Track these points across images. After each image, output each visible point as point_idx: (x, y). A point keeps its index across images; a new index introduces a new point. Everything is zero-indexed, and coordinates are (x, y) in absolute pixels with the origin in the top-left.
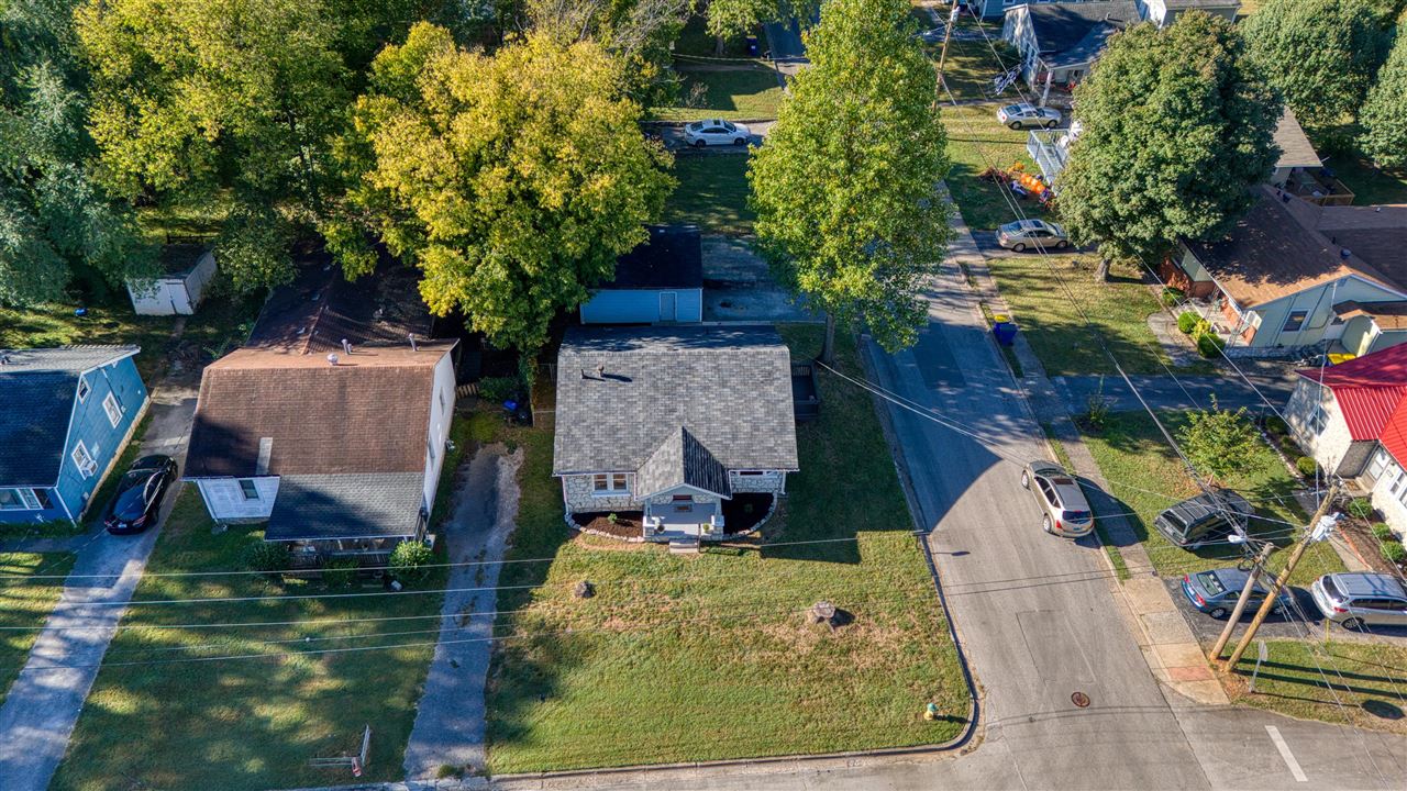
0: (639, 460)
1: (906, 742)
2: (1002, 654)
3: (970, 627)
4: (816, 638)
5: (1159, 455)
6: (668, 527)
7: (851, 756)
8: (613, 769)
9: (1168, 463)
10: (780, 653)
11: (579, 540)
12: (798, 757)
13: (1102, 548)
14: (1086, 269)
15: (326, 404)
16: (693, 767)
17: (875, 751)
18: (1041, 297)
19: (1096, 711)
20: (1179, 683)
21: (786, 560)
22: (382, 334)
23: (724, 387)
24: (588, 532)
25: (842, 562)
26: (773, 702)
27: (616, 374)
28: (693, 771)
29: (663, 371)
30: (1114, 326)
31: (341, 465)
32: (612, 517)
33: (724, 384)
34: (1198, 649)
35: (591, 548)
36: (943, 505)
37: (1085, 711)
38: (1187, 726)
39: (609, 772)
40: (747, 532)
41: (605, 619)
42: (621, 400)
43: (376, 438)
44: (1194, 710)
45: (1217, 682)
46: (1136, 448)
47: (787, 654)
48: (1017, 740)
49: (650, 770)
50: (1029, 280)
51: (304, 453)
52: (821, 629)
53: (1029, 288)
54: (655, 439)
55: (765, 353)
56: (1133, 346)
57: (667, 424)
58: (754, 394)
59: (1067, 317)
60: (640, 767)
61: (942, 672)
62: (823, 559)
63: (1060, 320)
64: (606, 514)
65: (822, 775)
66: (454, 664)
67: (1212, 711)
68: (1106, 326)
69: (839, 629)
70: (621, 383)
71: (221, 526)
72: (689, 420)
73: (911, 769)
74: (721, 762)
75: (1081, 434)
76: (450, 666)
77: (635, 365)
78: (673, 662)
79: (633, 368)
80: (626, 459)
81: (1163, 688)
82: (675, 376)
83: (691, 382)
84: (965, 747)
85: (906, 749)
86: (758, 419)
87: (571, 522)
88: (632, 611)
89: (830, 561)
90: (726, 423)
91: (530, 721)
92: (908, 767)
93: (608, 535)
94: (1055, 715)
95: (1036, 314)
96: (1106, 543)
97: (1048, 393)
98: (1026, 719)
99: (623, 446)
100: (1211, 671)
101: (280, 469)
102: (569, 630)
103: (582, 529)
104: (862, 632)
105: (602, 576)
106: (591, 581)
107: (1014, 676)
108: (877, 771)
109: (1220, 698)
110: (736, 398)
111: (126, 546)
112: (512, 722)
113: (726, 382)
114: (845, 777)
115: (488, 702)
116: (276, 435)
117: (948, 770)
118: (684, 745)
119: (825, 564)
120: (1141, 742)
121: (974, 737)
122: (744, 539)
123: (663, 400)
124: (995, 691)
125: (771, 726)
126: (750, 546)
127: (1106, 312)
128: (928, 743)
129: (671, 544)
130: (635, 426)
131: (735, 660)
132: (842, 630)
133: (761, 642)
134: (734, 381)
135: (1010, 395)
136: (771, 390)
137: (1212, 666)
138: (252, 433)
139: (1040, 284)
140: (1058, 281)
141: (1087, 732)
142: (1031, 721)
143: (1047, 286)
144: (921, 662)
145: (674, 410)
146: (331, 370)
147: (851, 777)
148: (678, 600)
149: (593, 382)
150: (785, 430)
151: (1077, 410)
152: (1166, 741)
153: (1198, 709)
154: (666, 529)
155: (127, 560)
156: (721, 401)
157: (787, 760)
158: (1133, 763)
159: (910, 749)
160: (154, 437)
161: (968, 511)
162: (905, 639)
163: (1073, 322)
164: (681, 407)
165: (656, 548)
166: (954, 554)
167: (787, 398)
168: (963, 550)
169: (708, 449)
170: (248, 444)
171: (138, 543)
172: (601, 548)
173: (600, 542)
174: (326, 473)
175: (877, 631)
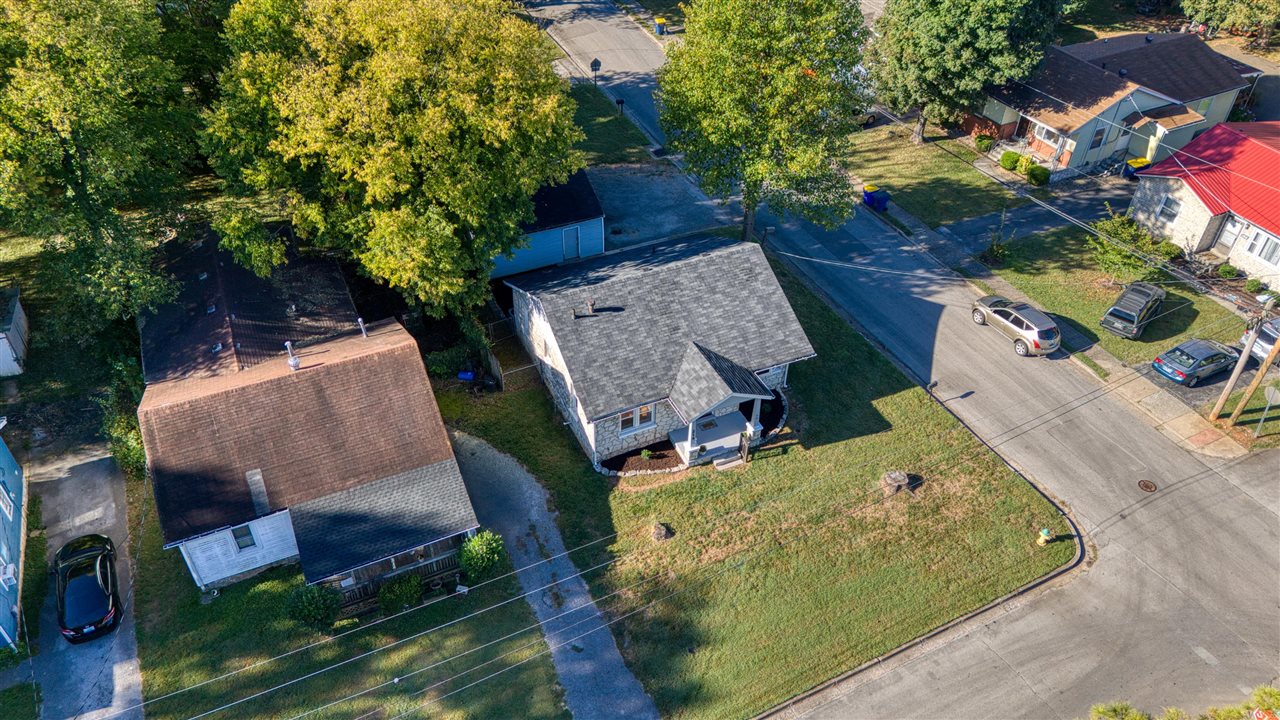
0: (665, 385)
1: (1041, 571)
2: (1060, 469)
3: (1018, 455)
4: (903, 506)
5: (1058, 270)
6: (710, 446)
7: (1004, 601)
8: (806, 694)
9: (1069, 275)
10: (882, 531)
11: (623, 486)
12: (961, 619)
13: (1072, 357)
14: (901, 136)
15: (308, 414)
16: (875, 664)
17: (1021, 590)
18: (883, 166)
19: (1165, 491)
20: (1203, 448)
21: (828, 446)
22: (308, 331)
23: (715, 293)
24: (627, 474)
25: (878, 432)
26: (907, 577)
27: (606, 306)
28: (878, 667)
29: (650, 292)
30: (953, 177)
31: (356, 476)
32: (645, 454)
33: (713, 291)
34: (1197, 416)
35: (641, 489)
36: (926, 359)
37: (1158, 495)
38: (1234, 480)
39: (803, 699)
40: (777, 430)
41: (701, 553)
42: (622, 331)
43: (383, 436)
44: (1229, 465)
45: (1228, 438)
46: (1038, 269)
47: (888, 529)
48: (1124, 537)
49: (839, 682)
50: (863, 154)
51: (305, 475)
52: (904, 496)
53: (867, 161)
54: (672, 361)
55: (738, 252)
56: (977, 189)
57: (676, 343)
58: (745, 293)
59: (913, 178)
60: (829, 683)
61: (1024, 501)
62: (861, 434)
63: (908, 181)
64: (637, 452)
65: (991, 627)
66: (575, 648)
67: (1242, 462)
68: (947, 179)
69: (917, 491)
70: (616, 314)
71: (208, 592)
72: (696, 334)
73: (1060, 594)
74: (899, 649)
75: (991, 269)
76: (573, 652)
77: (620, 294)
78: (792, 572)
79: (620, 297)
80: (653, 388)
81: (1196, 455)
82: (663, 295)
83: (681, 296)
84: (1086, 559)
85: (1044, 578)
86: (759, 316)
87: (605, 471)
88: (721, 536)
89: (867, 434)
90: (732, 327)
91: (695, 676)
92: (1056, 594)
93: (649, 472)
94: (1138, 506)
95: (887, 180)
96: (1072, 351)
97: (941, 242)
98: (1118, 517)
99: (644, 376)
100: (1218, 430)
101: (285, 500)
102: (672, 575)
103: (620, 474)
104: (936, 487)
105: (671, 511)
106: (662, 520)
107: (1082, 483)
108: (1034, 606)
109: (1241, 451)
110: (731, 301)
111: (100, 652)
112: (676, 683)
113: (714, 288)
114: (1012, 622)
115: (637, 675)
116: (261, 464)
117: (1089, 584)
118: (856, 646)
119: (865, 438)
120: (1214, 504)
121: (1087, 548)
122: (778, 438)
123: (663, 321)
124: (1076, 502)
125: (921, 599)
126: (788, 442)
127: (940, 168)
128: (1058, 566)
129: (715, 462)
130: (647, 354)
131: (846, 550)
132: (920, 492)
133: (860, 526)
134: (721, 285)
135: (913, 252)
136: (758, 285)
137: (1216, 426)
138: (231, 470)
139: (874, 156)
140: (887, 150)
141: (1172, 511)
142: (1123, 517)
143: (880, 156)
144: (1002, 498)
145: (677, 329)
146: (297, 376)
147: (1017, 620)
148: (757, 512)
149: (586, 320)
150: (788, 320)
151: (975, 250)
152: (1230, 497)
153: (1232, 464)
154: (708, 448)
155: (111, 668)
156: (717, 308)
157: (954, 626)
158: (1221, 524)
159: (1047, 577)
160: (57, 520)
161: (946, 357)
162: (976, 483)
163: (920, 180)
164: (683, 324)
165: (703, 470)
166: (962, 397)
167: (777, 289)
168: (968, 391)
169: (726, 356)
170: (232, 483)
171: (114, 643)
172: (650, 487)
173: (644, 480)
174: (342, 490)
175: (948, 484)
